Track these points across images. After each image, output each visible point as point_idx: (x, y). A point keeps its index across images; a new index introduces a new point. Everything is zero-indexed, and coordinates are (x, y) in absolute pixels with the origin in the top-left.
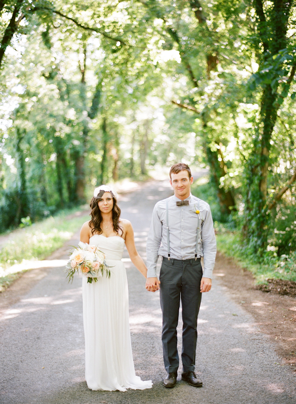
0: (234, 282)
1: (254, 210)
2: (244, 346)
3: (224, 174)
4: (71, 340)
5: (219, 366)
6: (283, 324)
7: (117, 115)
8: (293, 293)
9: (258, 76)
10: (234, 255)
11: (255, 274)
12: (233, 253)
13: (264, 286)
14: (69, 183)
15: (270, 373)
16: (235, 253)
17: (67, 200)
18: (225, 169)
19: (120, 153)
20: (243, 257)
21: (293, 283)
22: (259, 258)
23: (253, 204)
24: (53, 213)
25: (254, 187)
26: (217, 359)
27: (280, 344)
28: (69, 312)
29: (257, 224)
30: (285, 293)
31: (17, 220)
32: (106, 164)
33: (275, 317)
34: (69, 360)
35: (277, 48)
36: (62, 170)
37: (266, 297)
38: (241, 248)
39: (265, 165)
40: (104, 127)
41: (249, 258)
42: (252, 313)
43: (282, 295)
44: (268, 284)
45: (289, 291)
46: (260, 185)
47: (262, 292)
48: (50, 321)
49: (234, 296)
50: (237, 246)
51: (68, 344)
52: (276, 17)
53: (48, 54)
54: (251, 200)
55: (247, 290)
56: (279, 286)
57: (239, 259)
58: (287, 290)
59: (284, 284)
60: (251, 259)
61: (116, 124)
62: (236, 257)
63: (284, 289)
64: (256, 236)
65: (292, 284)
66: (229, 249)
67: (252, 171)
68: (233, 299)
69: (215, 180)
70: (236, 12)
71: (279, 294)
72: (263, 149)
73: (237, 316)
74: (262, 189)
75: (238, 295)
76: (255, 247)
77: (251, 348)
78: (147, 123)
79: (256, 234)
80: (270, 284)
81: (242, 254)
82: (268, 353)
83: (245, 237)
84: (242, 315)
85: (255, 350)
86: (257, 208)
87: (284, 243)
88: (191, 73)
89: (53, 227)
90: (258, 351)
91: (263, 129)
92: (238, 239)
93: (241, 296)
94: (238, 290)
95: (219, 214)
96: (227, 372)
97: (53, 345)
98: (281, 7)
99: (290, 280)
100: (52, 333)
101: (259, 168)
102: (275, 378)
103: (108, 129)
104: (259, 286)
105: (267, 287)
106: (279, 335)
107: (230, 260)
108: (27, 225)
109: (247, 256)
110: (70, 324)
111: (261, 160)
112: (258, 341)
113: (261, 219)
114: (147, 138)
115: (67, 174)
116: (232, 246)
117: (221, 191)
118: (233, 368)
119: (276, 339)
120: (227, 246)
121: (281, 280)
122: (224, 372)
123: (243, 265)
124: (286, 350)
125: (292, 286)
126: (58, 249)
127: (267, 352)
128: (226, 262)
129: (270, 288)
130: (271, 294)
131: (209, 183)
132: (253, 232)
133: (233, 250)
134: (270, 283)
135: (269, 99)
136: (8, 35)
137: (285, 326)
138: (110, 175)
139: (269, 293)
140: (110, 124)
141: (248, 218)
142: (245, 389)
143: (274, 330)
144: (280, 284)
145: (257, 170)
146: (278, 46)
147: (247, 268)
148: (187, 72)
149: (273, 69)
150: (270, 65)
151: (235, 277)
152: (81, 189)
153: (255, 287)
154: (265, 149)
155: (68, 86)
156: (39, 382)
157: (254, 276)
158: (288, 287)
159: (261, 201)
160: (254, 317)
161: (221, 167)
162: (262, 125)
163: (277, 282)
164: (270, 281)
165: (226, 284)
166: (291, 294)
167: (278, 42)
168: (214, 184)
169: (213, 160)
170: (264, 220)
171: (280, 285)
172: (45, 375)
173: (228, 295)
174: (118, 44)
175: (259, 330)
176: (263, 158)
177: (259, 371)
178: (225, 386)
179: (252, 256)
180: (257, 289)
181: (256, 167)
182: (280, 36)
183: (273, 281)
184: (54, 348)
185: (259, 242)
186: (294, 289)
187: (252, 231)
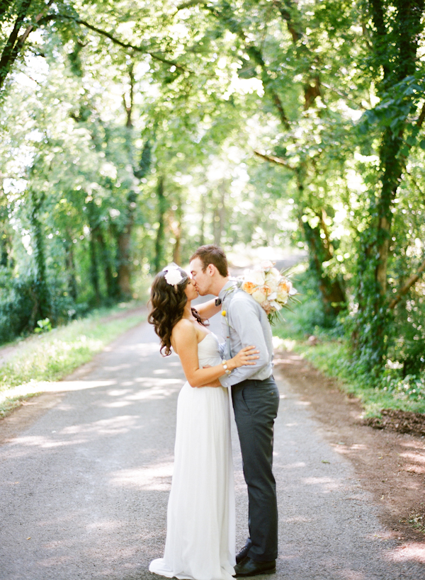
0: (332, 414)
1: (367, 309)
2: (333, 509)
3: (329, 257)
4: (77, 497)
5: (290, 539)
6: (396, 477)
7: (178, 174)
8: (418, 431)
9: (372, 114)
10: (337, 374)
11: (365, 402)
12: (337, 371)
13: (376, 420)
14: (108, 271)
15: (365, 551)
16: (340, 371)
17: (105, 295)
18: (331, 249)
19: (183, 227)
20: (350, 377)
21: (419, 416)
22: (373, 379)
23: (366, 300)
24: (83, 313)
25: (367, 276)
26: (288, 528)
27: (387, 507)
28: (82, 456)
29: (373, 330)
30: (405, 431)
31: (31, 323)
32: (163, 243)
33: (385, 466)
34: (70, 528)
35: (402, 72)
36: (97, 250)
37: (377, 436)
38: (348, 364)
39: (383, 243)
40: (160, 190)
41: (359, 380)
42: (352, 460)
43: (401, 433)
44: (382, 416)
45: (411, 428)
46: (376, 273)
47: (372, 429)
48: (53, 468)
49: (329, 434)
50: (344, 361)
51: (72, 503)
52: (401, 27)
53: (75, 84)
54: (363, 295)
55: (350, 426)
56: (398, 421)
57: (345, 380)
58: (409, 426)
59: (405, 417)
60: (362, 380)
61: (177, 186)
62: (341, 378)
63: (405, 424)
64: (370, 348)
65: (417, 417)
66: (332, 366)
67: (366, 252)
68: (326, 438)
69: (315, 266)
70: (346, 23)
71: (397, 431)
72: (380, 220)
73: (329, 463)
74: (379, 278)
75: (335, 433)
76: (368, 363)
77: (342, 512)
78: (224, 186)
79: (371, 344)
80: (385, 418)
81: (350, 373)
82: (366, 521)
83: (355, 349)
84: (337, 463)
85: (349, 516)
86: (372, 307)
87: (412, 357)
88: (281, 110)
89: (81, 333)
90: (353, 517)
91: (380, 191)
92: (346, 351)
93: (339, 435)
94: (337, 426)
95: (322, 314)
96: (300, 549)
97: (50, 505)
98: (408, 13)
99: (416, 412)
100: (52, 486)
101: (375, 248)
102: (372, 559)
103: (166, 193)
104: (368, 420)
105: (380, 421)
106: (387, 494)
107: (332, 383)
108: (44, 330)
109: (356, 375)
110: (81, 474)
111: (378, 237)
112: (354, 502)
113: (379, 323)
114: (224, 206)
115: (105, 258)
116: (336, 361)
117: (325, 281)
118: (310, 543)
119: (382, 498)
120: (330, 362)
121: (401, 411)
122: (297, 548)
123: (349, 388)
124: (395, 516)
125: (417, 419)
126: (83, 364)
127: (366, 518)
128: (325, 384)
129: (384, 423)
130: (385, 432)
131: (307, 271)
132: (366, 342)
133: (337, 367)
134: (385, 415)
135: (390, 147)
136: (7, 54)
137: (398, 480)
138: (170, 259)
139: (382, 430)
140: (170, 185)
141: (359, 321)
142: (323, 575)
143: (381, 486)
144: (400, 416)
145: (372, 250)
146: (403, 70)
147: (354, 393)
148: (276, 110)
149: (394, 104)
150: (392, 98)
151: (335, 407)
152: (126, 278)
153: (362, 422)
154: (384, 220)
155: (107, 130)
156: (19, 561)
157: (363, 406)
158: (411, 421)
159: (378, 296)
160: (355, 465)
161: (326, 247)
162: (380, 185)
163: (395, 414)
164: (385, 413)
165: (320, 416)
166: (414, 432)
167: (403, 64)
168: (315, 272)
169: (313, 236)
170: (382, 324)
171: (399, 419)
172: (29, 549)
173: (320, 433)
174: (173, 69)
175: (359, 485)
176: (381, 234)
177: (349, 547)
178: (295, 571)
179: (363, 376)
180: (365, 425)
181: (371, 246)
182: (406, 55)
183: (390, 413)
184: (51, 509)
185: (375, 356)
186: (419, 425)
187: (364, 339)
